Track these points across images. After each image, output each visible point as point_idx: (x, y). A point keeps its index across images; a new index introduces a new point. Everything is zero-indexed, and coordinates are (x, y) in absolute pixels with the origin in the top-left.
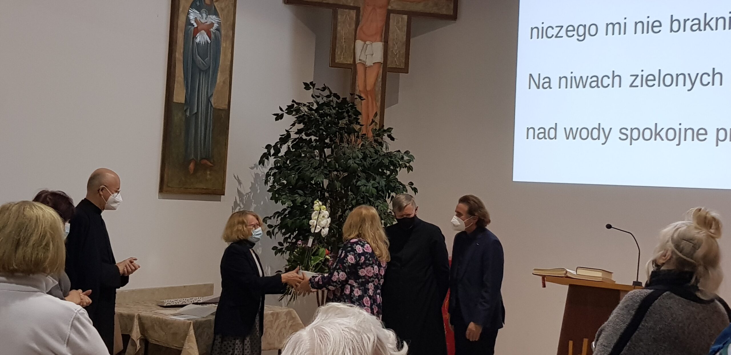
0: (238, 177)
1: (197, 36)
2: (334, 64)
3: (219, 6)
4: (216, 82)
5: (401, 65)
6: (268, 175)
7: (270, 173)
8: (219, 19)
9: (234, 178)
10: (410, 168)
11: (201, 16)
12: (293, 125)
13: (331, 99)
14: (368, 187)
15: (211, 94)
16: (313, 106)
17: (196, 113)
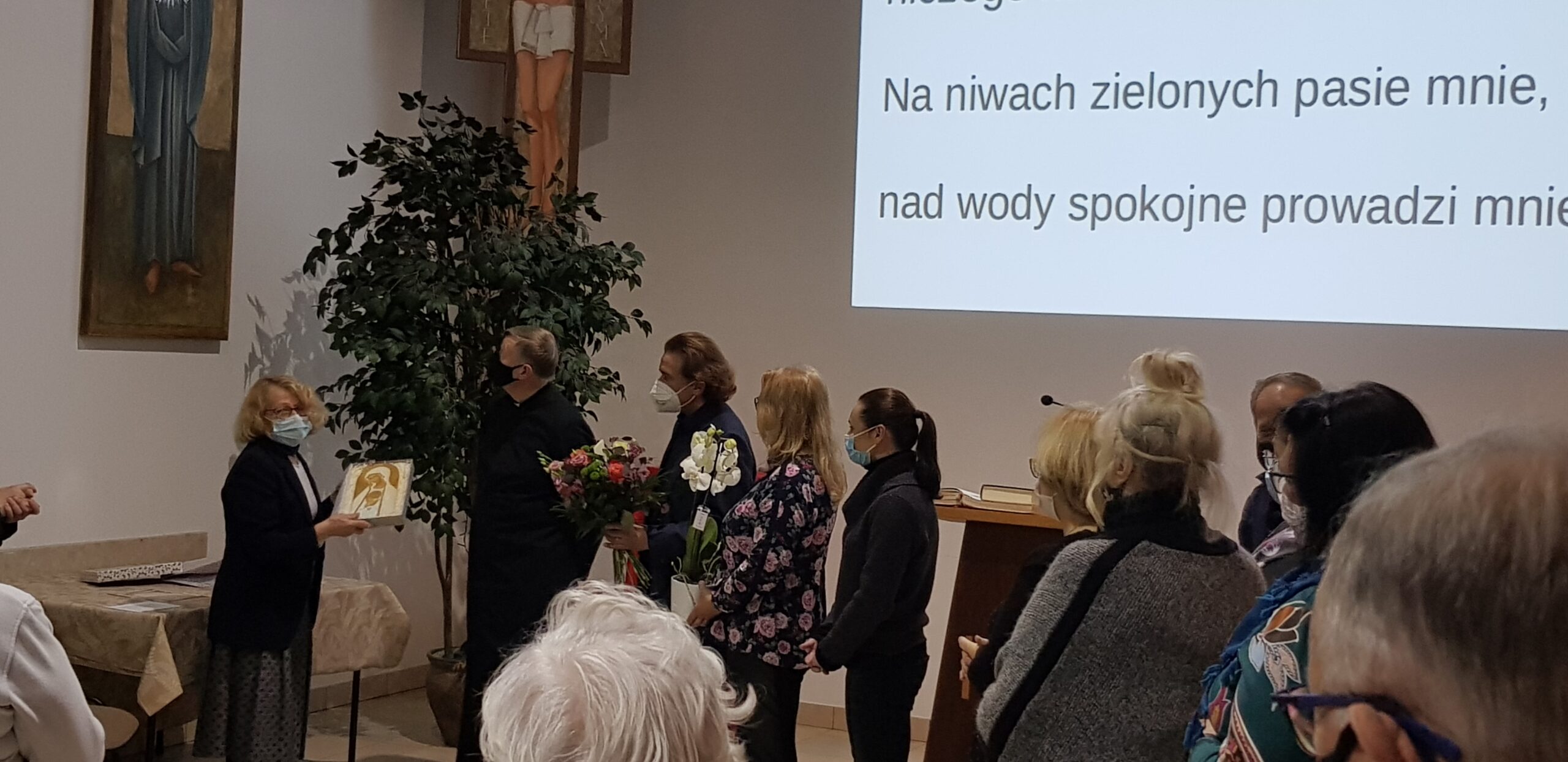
0: (257, 301)
2: (466, 52)
4: (204, 90)
5: (612, 57)
6: (324, 295)
7: (328, 292)
9: (247, 300)
10: (635, 281)
12: (379, 186)
13: (461, 129)
15: (192, 117)
16: (421, 144)
17: (159, 159)
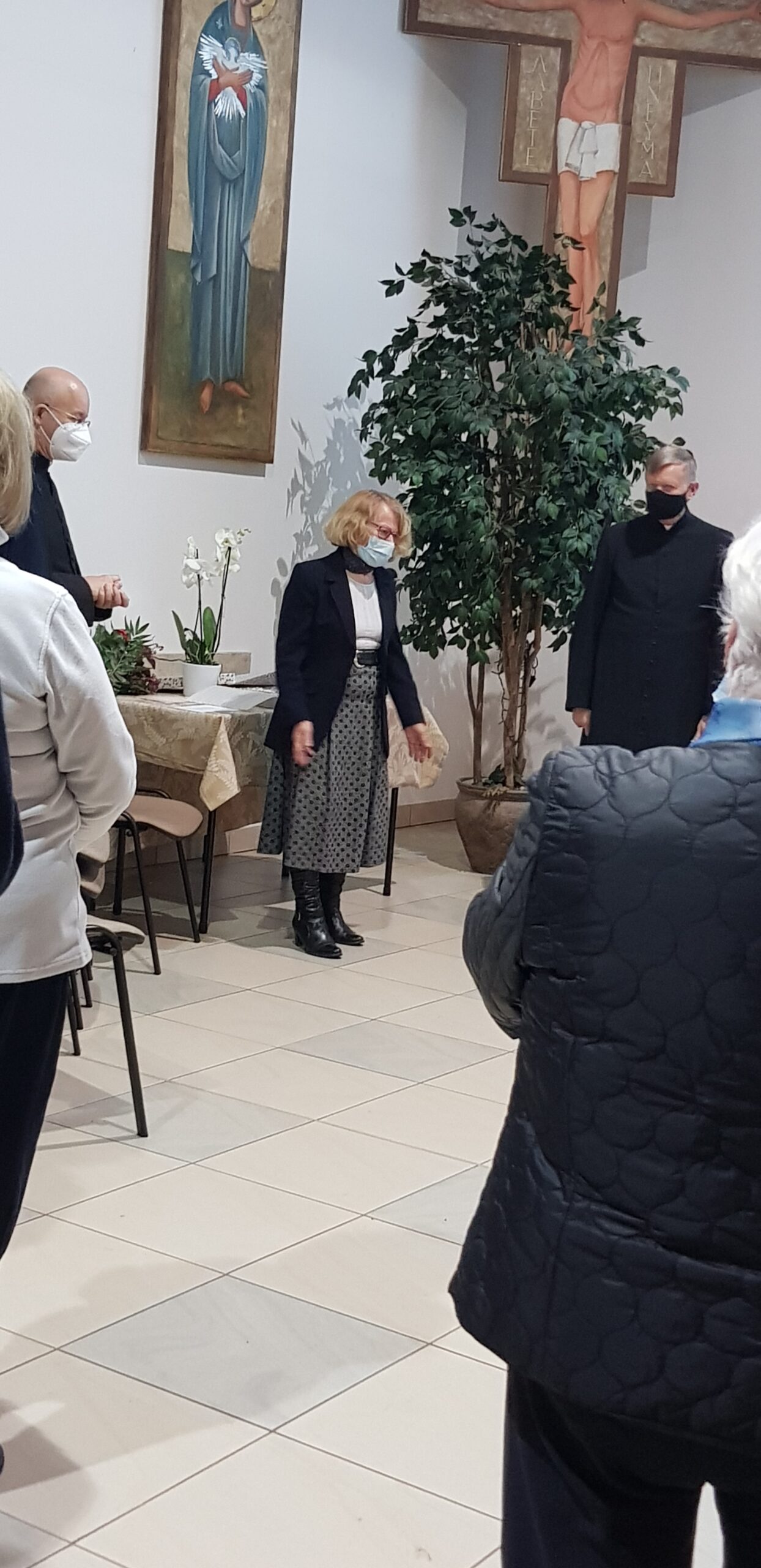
0: (300, 427)
1: (216, 101)
2: (510, 175)
3: (264, 31)
4: (257, 209)
5: (658, 178)
6: (366, 420)
7: (370, 416)
8: (265, 62)
9: (292, 427)
10: (677, 409)
11: (227, 53)
12: (425, 305)
13: (507, 249)
14: (588, 446)
15: (245, 235)
16: (468, 262)
17: (215, 276)
